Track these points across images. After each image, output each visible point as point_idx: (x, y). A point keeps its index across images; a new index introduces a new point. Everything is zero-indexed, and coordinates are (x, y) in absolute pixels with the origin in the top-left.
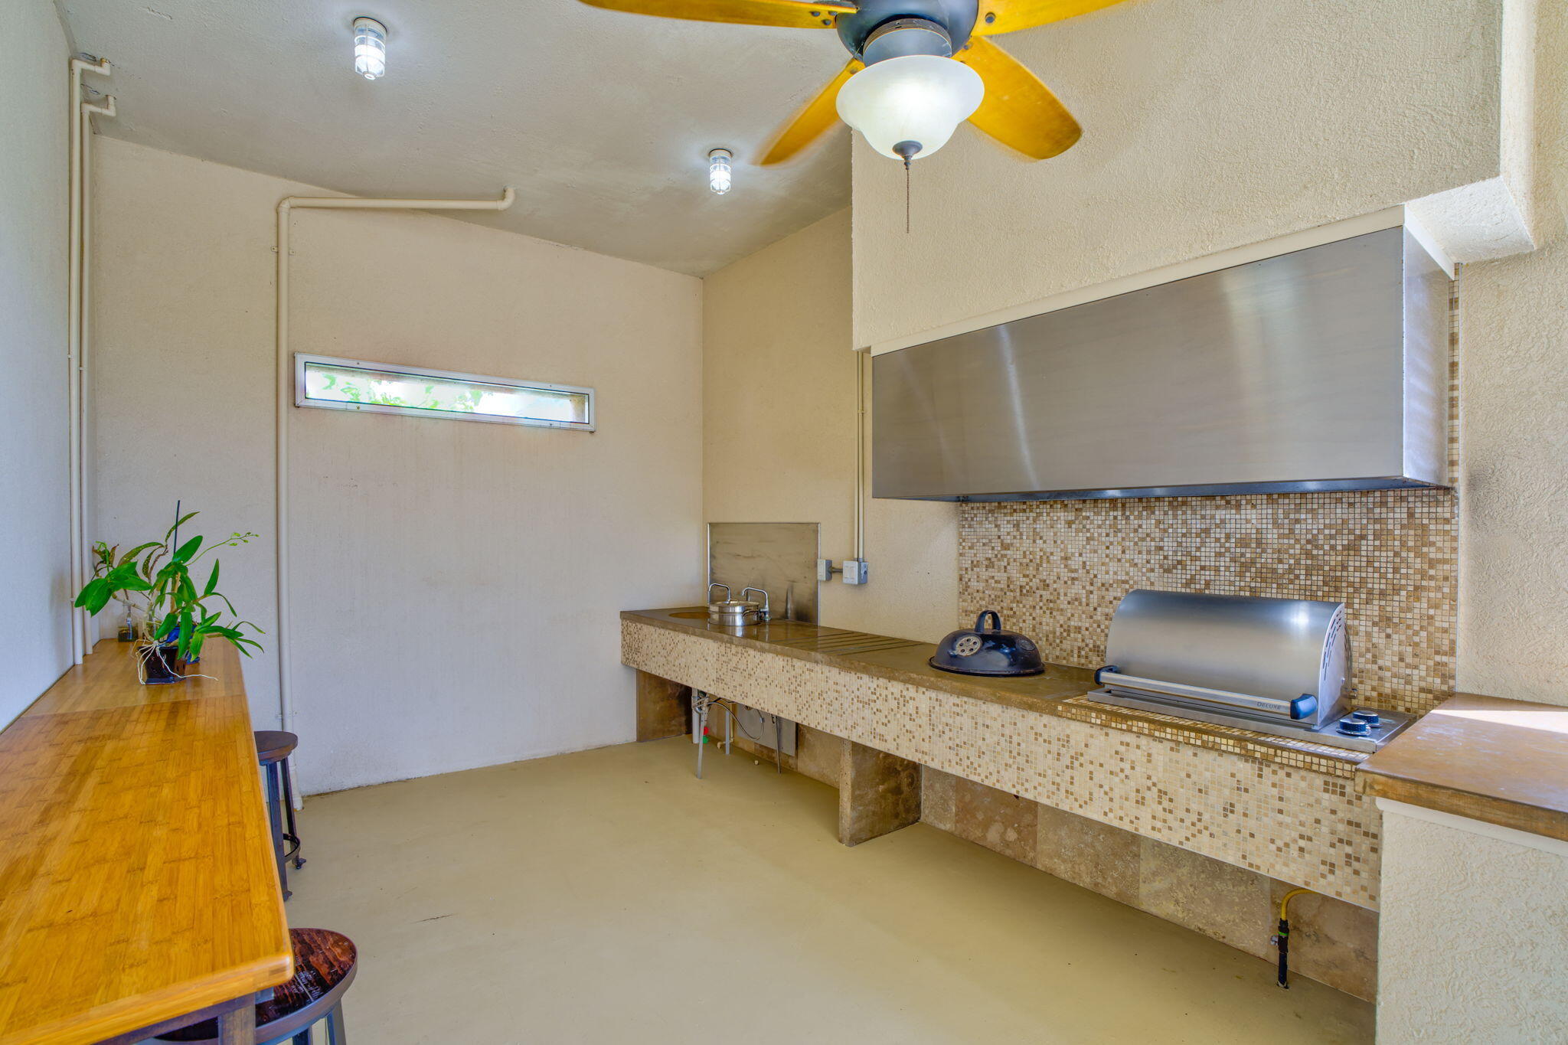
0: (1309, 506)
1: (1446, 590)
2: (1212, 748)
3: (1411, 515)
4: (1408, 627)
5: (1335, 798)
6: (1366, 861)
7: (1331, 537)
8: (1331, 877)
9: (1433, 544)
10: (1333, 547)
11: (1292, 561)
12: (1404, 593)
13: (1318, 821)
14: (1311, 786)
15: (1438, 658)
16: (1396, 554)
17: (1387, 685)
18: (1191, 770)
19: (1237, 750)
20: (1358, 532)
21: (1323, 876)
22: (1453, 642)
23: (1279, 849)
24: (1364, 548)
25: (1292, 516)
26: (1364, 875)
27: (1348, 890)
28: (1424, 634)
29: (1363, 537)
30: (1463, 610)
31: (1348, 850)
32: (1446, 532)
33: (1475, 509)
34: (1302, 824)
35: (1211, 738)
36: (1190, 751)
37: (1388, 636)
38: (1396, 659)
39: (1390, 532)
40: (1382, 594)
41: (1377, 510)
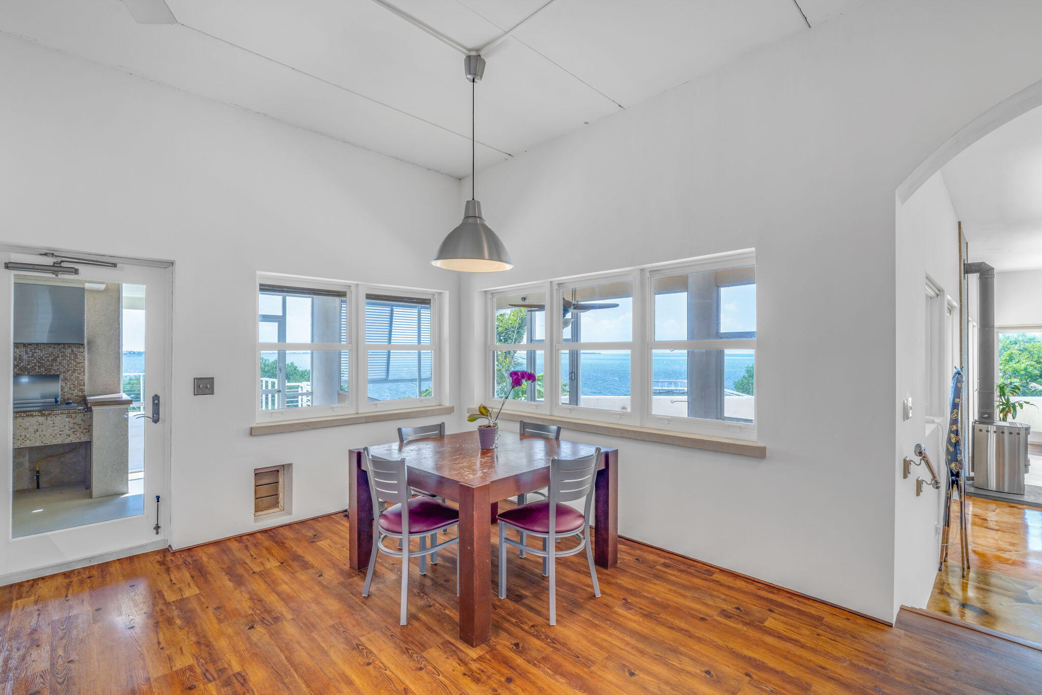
0: (39, 348)
1: (82, 370)
2: (30, 416)
3: (72, 351)
4: (72, 380)
5: (69, 419)
6: (78, 431)
7: (48, 357)
8: (69, 438)
9: (79, 358)
10: (48, 360)
11: (33, 364)
12: (70, 371)
13: (65, 426)
14: (62, 418)
15: (80, 387)
16: (68, 361)
17: (66, 396)
18: (21, 424)
19: (39, 414)
20: (56, 355)
21: (67, 438)
22: (84, 383)
23: (54, 436)
24: (58, 360)
25: (33, 351)
26: (78, 434)
27: (74, 439)
28: (76, 381)
29: (58, 357)
30: (86, 374)
31: (74, 430)
32: (82, 355)
33: (89, 350)
34: (60, 428)
35: (30, 413)
36: (21, 419)
37: (66, 383)
38: (68, 389)
39: (67, 355)
40: (64, 372)
41: (62, 350)
